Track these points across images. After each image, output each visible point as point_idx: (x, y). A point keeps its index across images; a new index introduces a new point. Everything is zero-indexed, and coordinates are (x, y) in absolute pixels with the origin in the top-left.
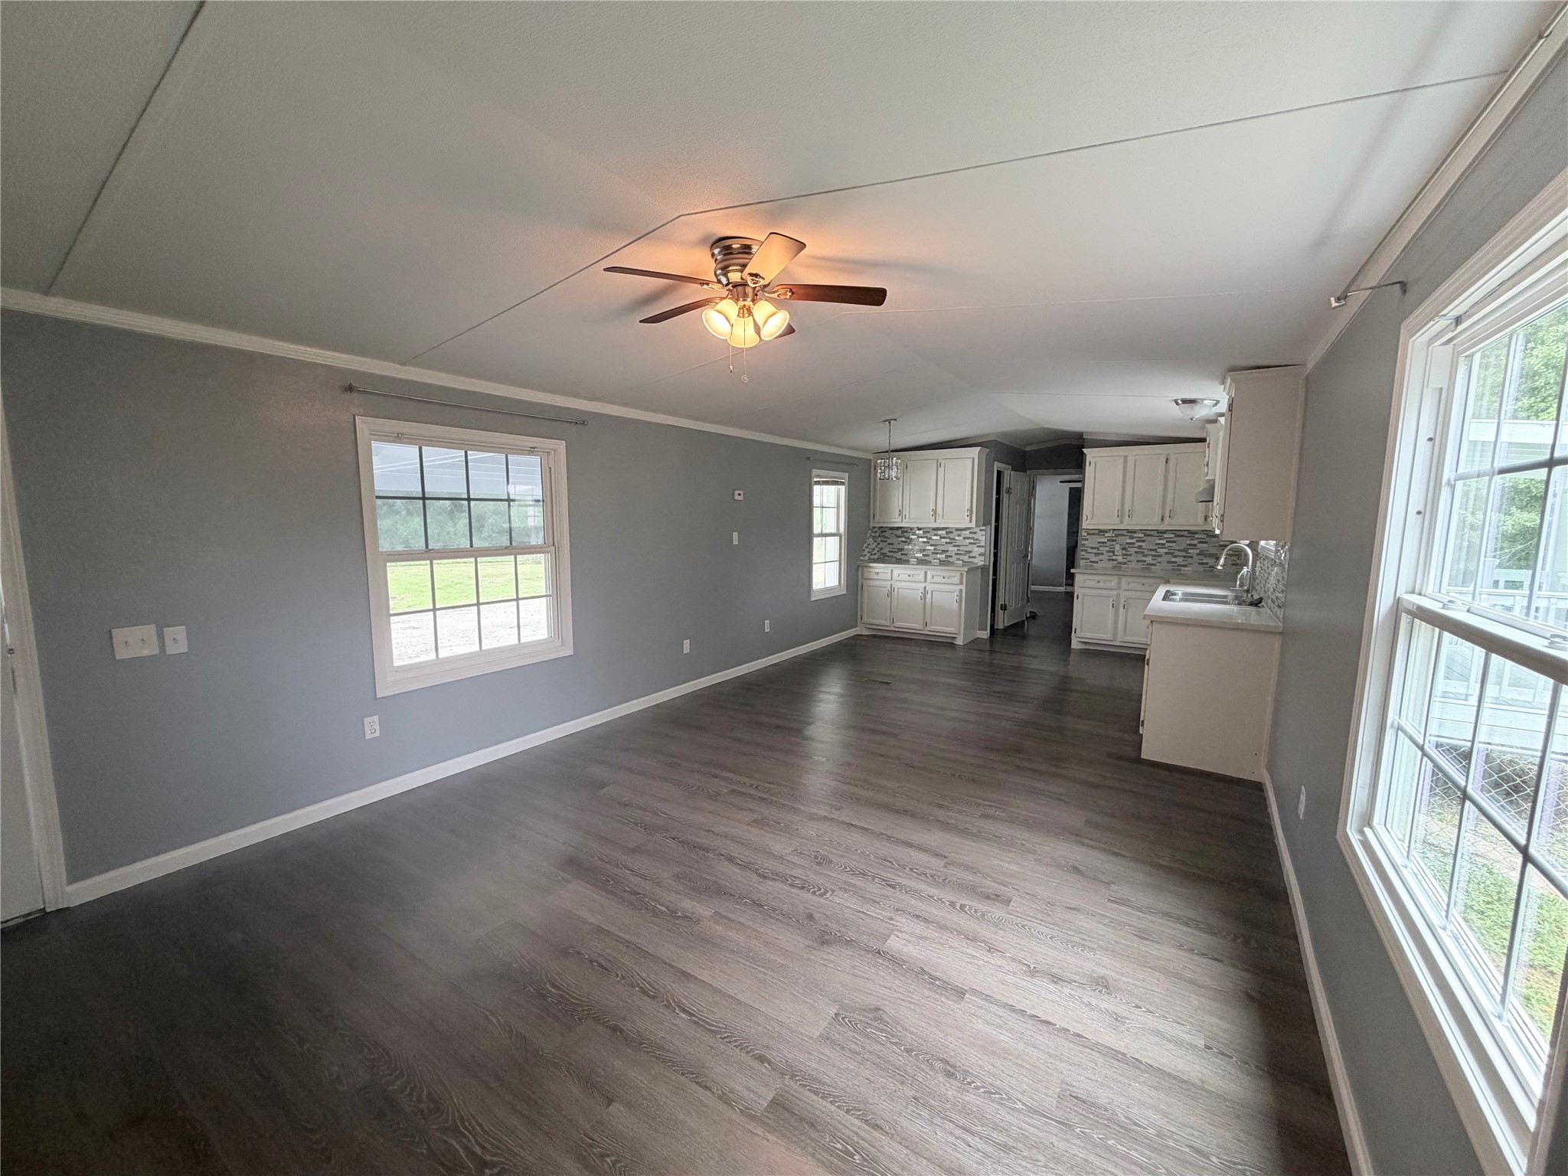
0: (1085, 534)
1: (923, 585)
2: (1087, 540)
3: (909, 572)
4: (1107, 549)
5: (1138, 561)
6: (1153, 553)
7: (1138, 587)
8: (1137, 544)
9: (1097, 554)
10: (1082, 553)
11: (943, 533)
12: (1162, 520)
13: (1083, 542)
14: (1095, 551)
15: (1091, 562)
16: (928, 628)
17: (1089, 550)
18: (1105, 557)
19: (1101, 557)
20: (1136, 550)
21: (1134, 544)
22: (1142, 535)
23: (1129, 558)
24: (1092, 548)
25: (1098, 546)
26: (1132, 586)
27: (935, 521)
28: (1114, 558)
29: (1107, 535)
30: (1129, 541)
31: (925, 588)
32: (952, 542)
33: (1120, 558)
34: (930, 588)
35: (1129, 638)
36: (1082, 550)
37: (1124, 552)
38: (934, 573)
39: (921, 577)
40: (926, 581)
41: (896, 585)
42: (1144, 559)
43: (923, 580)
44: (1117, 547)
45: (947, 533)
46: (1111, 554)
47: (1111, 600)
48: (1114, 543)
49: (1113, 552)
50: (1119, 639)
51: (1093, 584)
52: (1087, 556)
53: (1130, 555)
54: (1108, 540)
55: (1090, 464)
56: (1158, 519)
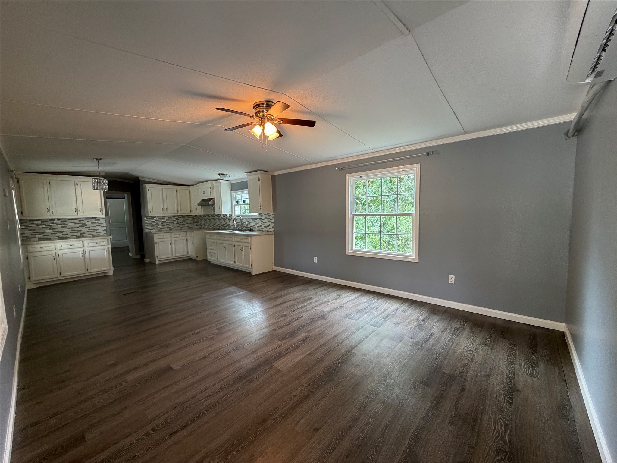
0: (145, 219)
1: (82, 249)
2: (147, 221)
3: (71, 243)
4: (155, 224)
5: (168, 227)
6: (172, 224)
7: (178, 236)
8: (167, 221)
10: (146, 226)
11: (77, 221)
12: (178, 212)
13: (145, 222)
14: (151, 225)
15: (150, 229)
16: (89, 271)
17: (148, 225)
18: (155, 227)
20: (166, 223)
21: (165, 221)
22: (168, 218)
23: (164, 227)
24: (150, 224)
25: (152, 223)
26: (176, 236)
27: (78, 215)
28: (159, 227)
29: (155, 218)
30: (163, 220)
31: (84, 250)
32: (83, 225)
33: (161, 227)
34: (86, 250)
35: (177, 255)
36: (146, 225)
37: (162, 224)
38: (89, 242)
39: (80, 245)
40: (83, 246)
41: (60, 252)
42: (170, 226)
43: (82, 246)
44: (160, 223)
45: (79, 221)
46: (158, 226)
47: (169, 242)
48: (158, 221)
49: (158, 225)
50: (174, 255)
51: (162, 237)
52: (148, 227)
53: (164, 226)
54: (155, 221)
55: (148, 190)
56: (176, 211)
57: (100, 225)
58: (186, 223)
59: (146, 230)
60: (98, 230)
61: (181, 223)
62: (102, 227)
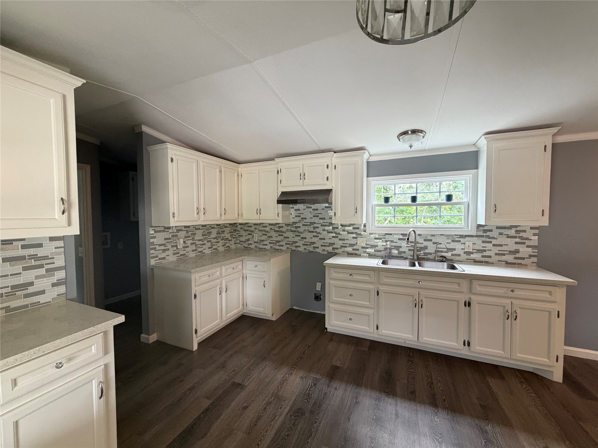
0: (152, 232)
2: (155, 237)
4: (172, 244)
8: (192, 237)
9: (164, 251)
10: (152, 251)
12: (221, 216)
13: (152, 240)
14: (163, 248)
15: (160, 259)
17: (158, 248)
18: (170, 252)
19: (167, 253)
21: (189, 237)
22: (193, 230)
23: (187, 249)
24: (160, 245)
25: (165, 242)
28: (177, 251)
29: (171, 231)
30: (186, 235)
33: (181, 251)
36: (152, 249)
37: (184, 245)
44: (180, 241)
46: (175, 248)
47: (218, 289)
48: (177, 238)
49: (176, 246)
51: (206, 279)
52: (154, 253)
53: (188, 247)
54: (172, 236)
55: (172, 160)
56: (218, 216)
57: (41, 266)
58: (222, 240)
59: (153, 262)
60: (32, 284)
61: (214, 238)
62: (47, 270)
